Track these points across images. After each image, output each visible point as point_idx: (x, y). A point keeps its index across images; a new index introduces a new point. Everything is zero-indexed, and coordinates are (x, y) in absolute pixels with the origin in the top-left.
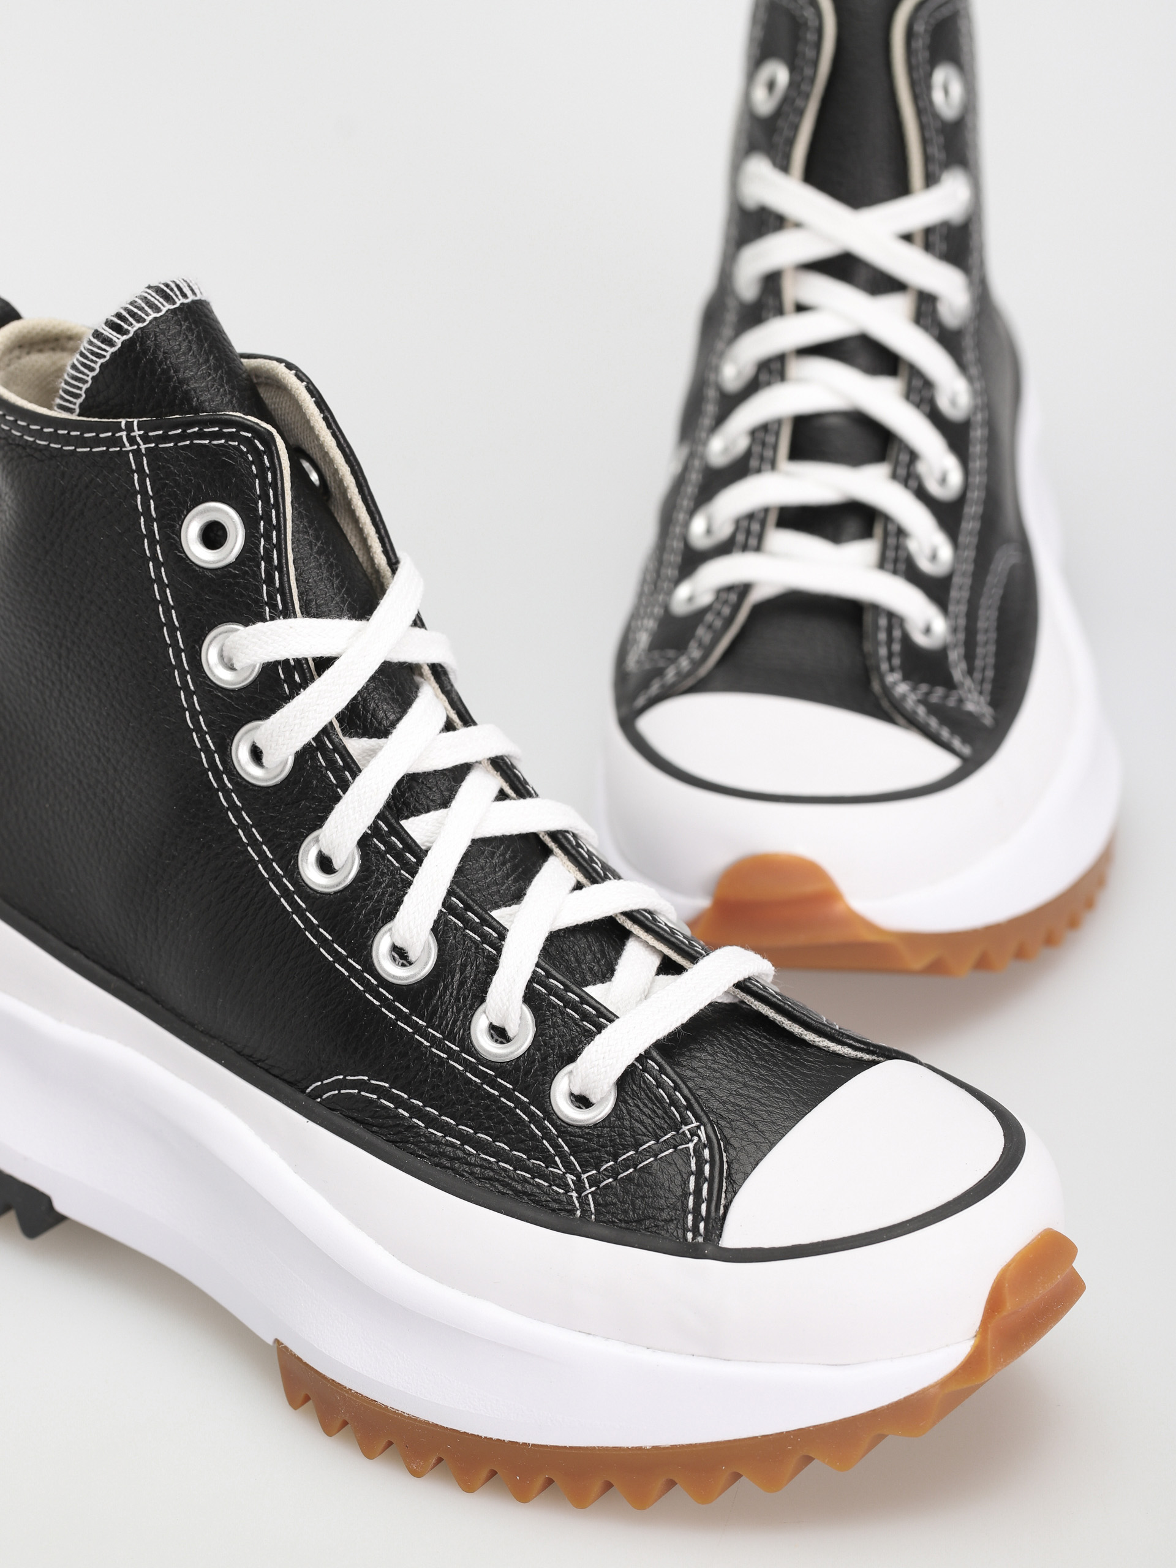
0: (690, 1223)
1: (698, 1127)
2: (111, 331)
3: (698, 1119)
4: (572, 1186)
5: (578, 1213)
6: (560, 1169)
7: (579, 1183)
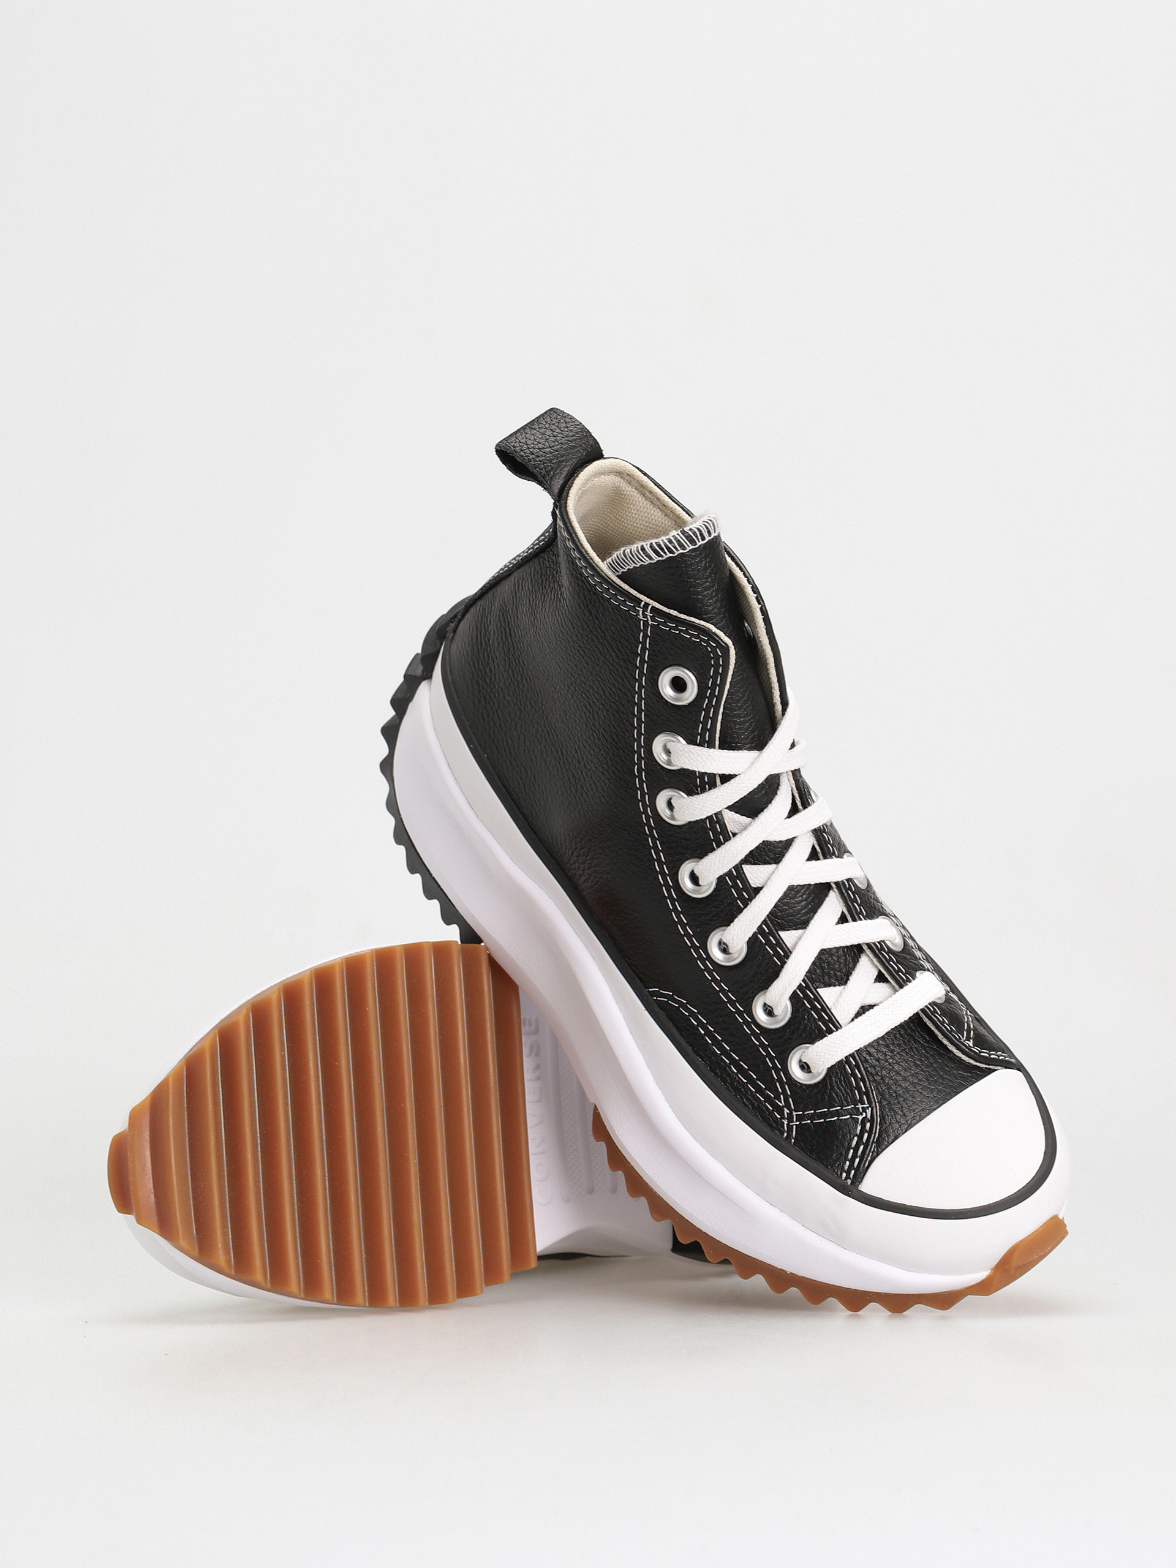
0: (846, 1168)
1: (868, 1108)
2: (652, 552)
3: (870, 1102)
4: (786, 1116)
5: (785, 1134)
6: (781, 1103)
7: (790, 1116)
